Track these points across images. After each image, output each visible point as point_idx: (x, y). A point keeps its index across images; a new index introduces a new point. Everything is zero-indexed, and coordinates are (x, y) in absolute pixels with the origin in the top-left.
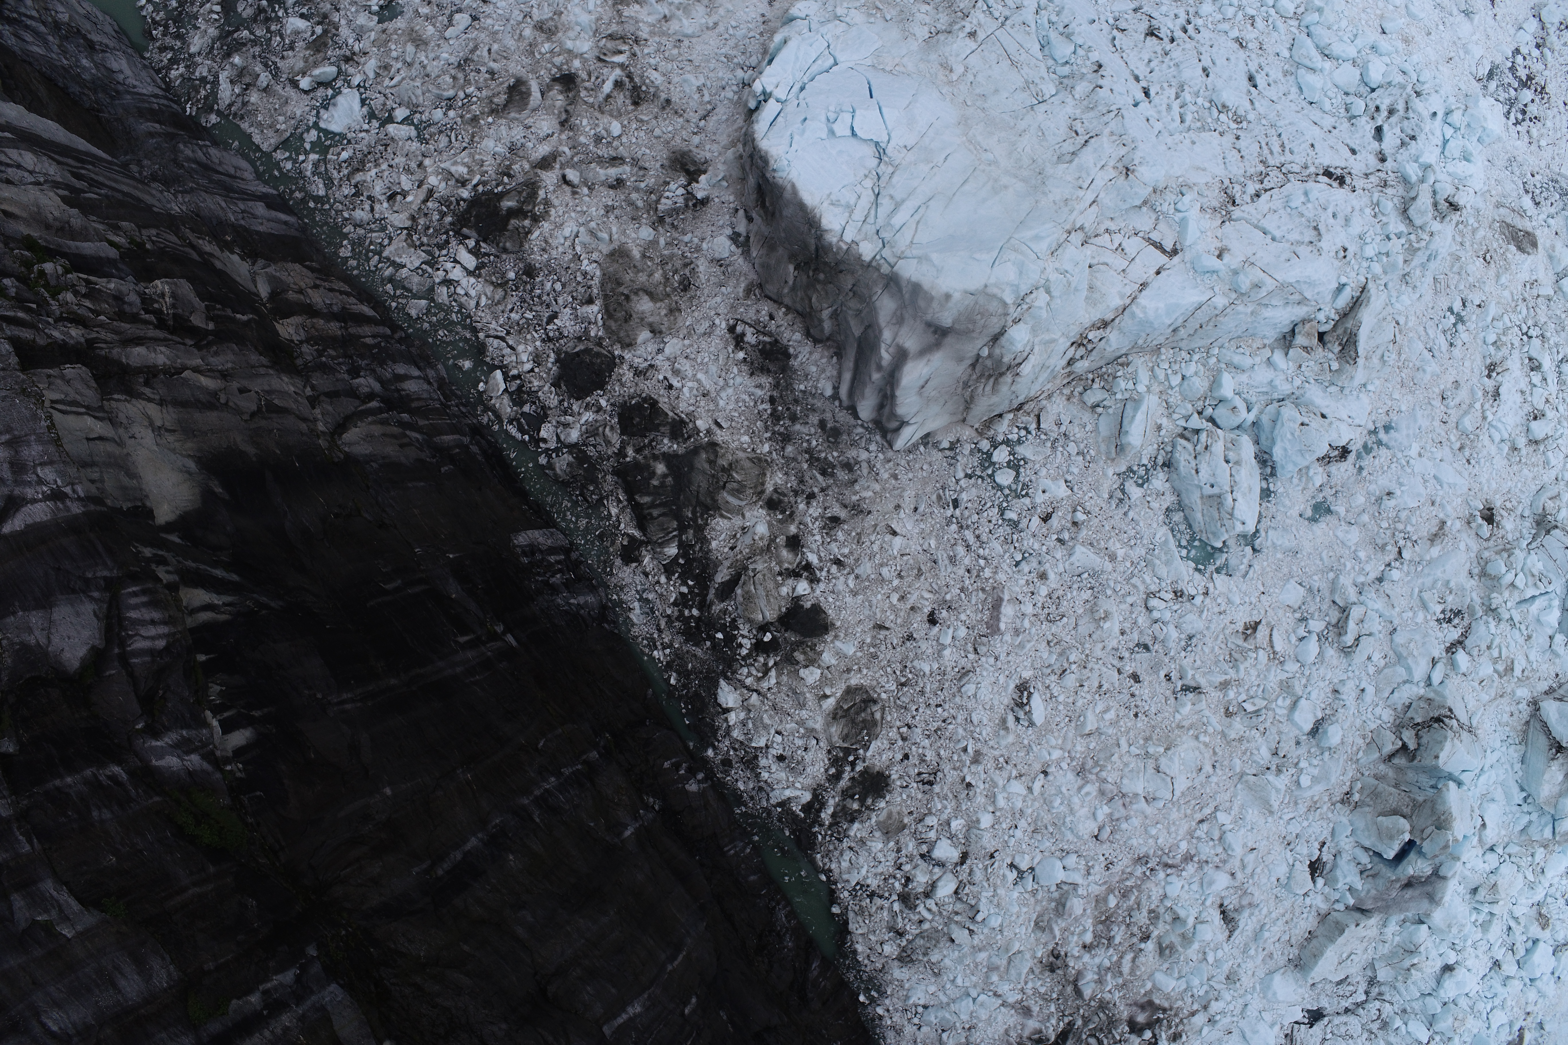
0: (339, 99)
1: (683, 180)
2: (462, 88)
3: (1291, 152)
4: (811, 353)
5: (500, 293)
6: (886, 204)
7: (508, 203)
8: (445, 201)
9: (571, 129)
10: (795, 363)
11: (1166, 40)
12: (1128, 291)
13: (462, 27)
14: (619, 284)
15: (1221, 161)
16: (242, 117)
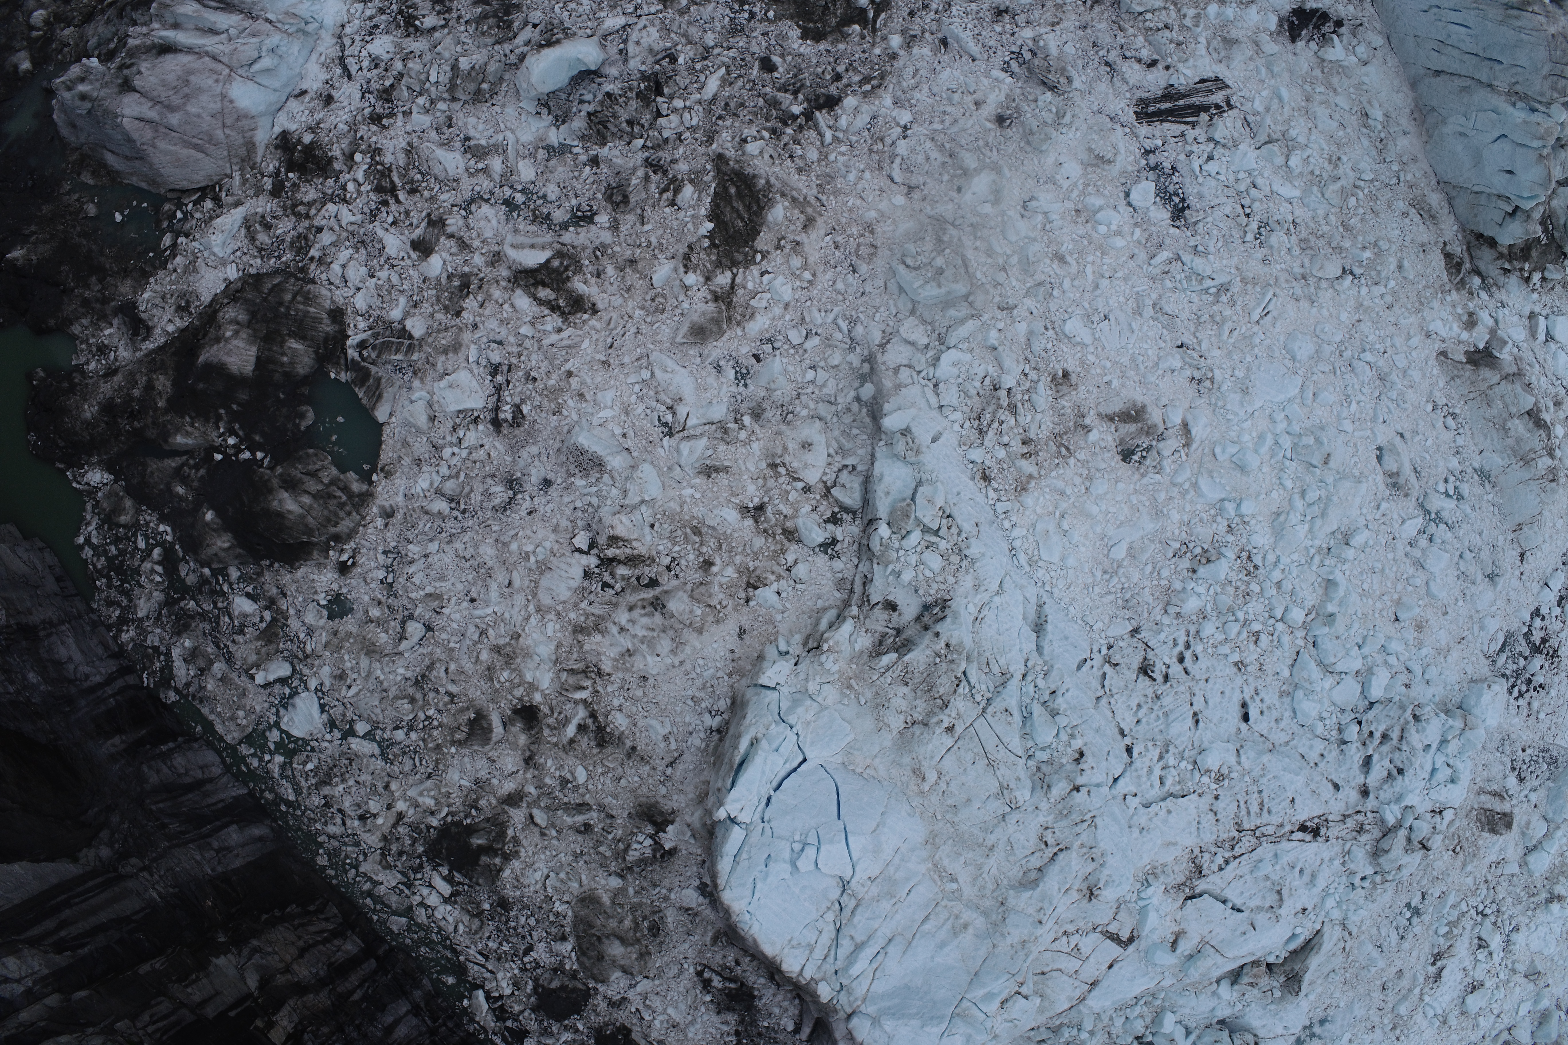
0: (297, 700)
1: (650, 830)
2: (422, 708)
3: (1269, 812)
4: (774, 995)
5: (476, 923)
6: (846, 946)
7: (477, 841)
8: (414, 827)
9: (536, 767)
10: (759, 1004)
11: (1160, 679)
12: (1077, 994)
13: (415, 639)
14: (591, 926)
15: (1194, 829)
16: (201, 702)
